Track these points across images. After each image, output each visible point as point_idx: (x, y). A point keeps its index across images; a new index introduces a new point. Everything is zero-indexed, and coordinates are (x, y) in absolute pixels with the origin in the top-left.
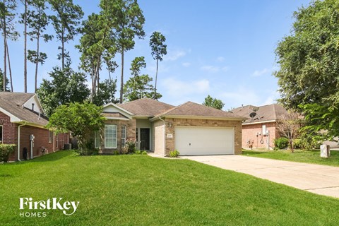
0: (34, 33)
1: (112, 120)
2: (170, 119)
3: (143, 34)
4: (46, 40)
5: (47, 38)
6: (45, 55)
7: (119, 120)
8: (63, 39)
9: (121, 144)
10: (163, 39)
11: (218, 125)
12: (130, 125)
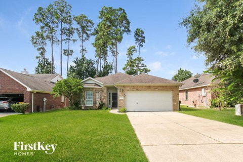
0: (67, 39)
1: (90, 88)
2: (121, 86)
3: (129, 31)
4: (74, 42)
5: (74, 41)
6: (72, 51)
7: (94, 88)
8: (83, 41)
9: (95, 103)
10: (143, 32)
11: (159, 90)
12: (102, 91)
